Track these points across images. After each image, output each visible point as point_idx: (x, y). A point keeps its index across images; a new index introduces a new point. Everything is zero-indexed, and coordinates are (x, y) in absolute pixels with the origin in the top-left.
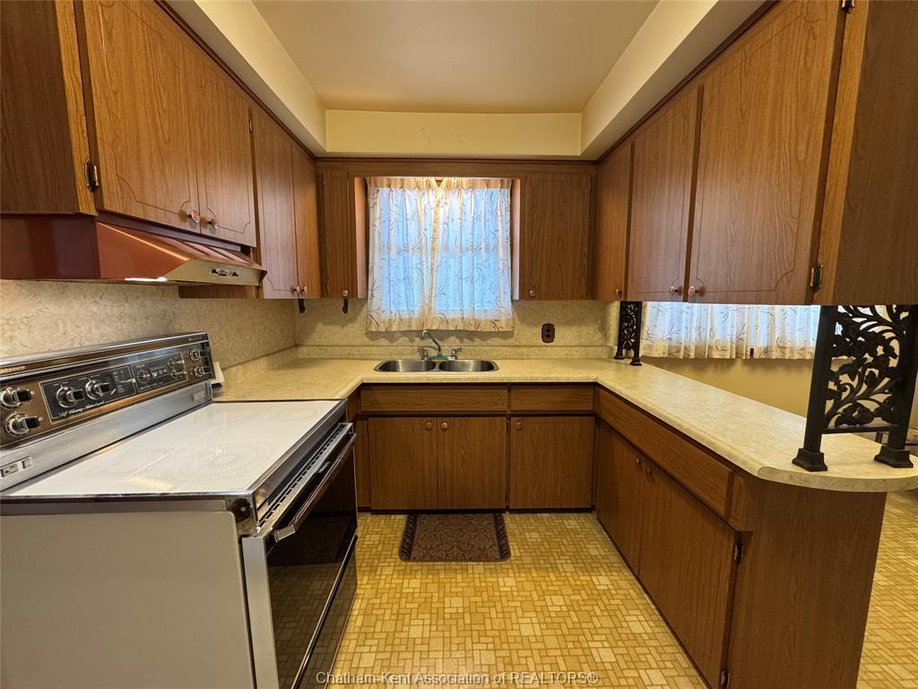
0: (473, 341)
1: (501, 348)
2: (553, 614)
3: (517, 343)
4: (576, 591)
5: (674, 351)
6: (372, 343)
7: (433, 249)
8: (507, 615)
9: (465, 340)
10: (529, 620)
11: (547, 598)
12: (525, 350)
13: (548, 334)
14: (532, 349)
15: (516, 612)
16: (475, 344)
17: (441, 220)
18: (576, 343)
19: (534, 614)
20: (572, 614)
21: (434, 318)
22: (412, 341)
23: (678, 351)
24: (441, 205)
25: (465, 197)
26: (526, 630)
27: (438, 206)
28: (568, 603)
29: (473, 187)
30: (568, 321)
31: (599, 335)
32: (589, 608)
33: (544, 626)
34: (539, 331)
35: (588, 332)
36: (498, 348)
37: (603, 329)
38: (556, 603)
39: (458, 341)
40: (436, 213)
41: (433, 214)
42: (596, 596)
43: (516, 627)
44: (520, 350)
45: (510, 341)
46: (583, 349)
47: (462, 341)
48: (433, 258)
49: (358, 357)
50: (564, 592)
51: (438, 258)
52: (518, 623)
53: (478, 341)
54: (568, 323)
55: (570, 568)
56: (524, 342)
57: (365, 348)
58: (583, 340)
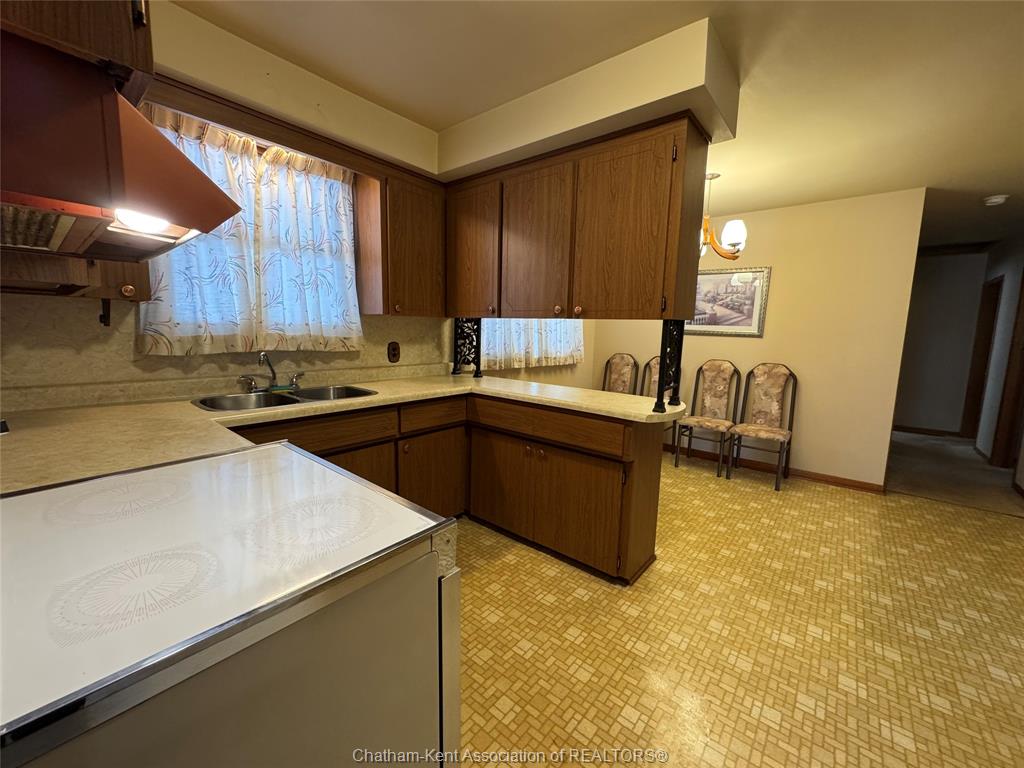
0: (313, 364)
1: (348, 371)
2: (500, 597)
3: (363, 365)
4: (500, 573)
5: (492, 363)
6: (147, 375)
7: (256, 240)
8: (470, 619)
9: (304, 364)
10: (489, 612)
11: (486, 589)
12: (374, 372)
13: (394, 353)
14: (381, 370)
15: (474, 613)
16: (317, 368)
17: (265, 202)
18: (418, 361)
19: (488, 606)
20: (512, 589)
21: (268, 334)
22: (223, 368)
23: (495, 364)
24: (264, 181)
25: (297, 180)
26: (493, 619)
27: (259, 182)
28: (503, 584)
29: (307, 170)
30: (411, 339)
31: (437, 353)
32: (517, 579)
33: (501, 608)
34: (384, 350)
35: (428, 349)
36: (345, 372)
37: (439, 347)
38: (495, 589)
39: (293, 366)
40: (257, 192)
41: (253, 191)
42: (515, 569)
43: (484, 622)
44: (370, 372)
45: (357, 363)
46: (426, 366)
47: (299, 366)
48: (257, 252)
49: (122, 400)
50: (494, 579)
51: (266, 255)
52: (483, 618)
53: (319, 365)
54: (411, 341)
55: (482, 562)
56: (371, 363)
57: (136, 385)
58: (424, 358)
